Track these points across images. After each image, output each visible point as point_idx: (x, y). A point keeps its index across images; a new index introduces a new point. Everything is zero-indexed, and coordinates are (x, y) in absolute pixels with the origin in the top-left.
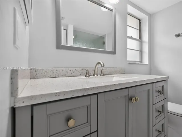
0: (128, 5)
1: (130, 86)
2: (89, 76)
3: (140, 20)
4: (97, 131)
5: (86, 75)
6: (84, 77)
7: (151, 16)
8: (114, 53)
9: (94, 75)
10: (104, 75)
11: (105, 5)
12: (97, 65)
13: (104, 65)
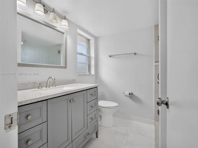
0: (78, 29)
1: (70, 93)
2: (42, 88)
3: (89, 40)
4: (47, 121)
5: (39, 87)
6: (37, 89)
7: (96, 39)
8: (65, 67)
9: (46, 87)
10: (55, 86)
11: (57, 29)
12: (49, 79)
13: (55, 79)
